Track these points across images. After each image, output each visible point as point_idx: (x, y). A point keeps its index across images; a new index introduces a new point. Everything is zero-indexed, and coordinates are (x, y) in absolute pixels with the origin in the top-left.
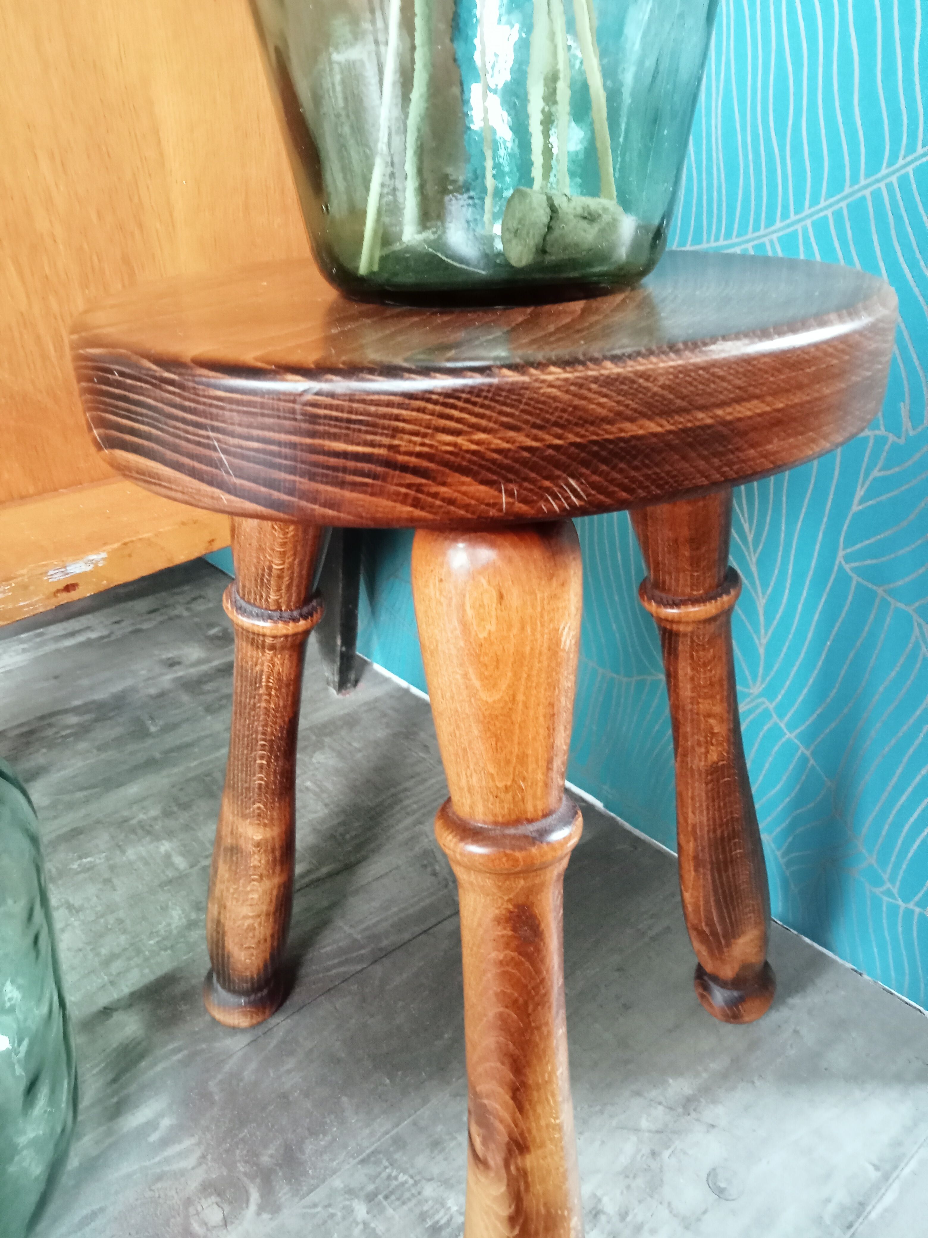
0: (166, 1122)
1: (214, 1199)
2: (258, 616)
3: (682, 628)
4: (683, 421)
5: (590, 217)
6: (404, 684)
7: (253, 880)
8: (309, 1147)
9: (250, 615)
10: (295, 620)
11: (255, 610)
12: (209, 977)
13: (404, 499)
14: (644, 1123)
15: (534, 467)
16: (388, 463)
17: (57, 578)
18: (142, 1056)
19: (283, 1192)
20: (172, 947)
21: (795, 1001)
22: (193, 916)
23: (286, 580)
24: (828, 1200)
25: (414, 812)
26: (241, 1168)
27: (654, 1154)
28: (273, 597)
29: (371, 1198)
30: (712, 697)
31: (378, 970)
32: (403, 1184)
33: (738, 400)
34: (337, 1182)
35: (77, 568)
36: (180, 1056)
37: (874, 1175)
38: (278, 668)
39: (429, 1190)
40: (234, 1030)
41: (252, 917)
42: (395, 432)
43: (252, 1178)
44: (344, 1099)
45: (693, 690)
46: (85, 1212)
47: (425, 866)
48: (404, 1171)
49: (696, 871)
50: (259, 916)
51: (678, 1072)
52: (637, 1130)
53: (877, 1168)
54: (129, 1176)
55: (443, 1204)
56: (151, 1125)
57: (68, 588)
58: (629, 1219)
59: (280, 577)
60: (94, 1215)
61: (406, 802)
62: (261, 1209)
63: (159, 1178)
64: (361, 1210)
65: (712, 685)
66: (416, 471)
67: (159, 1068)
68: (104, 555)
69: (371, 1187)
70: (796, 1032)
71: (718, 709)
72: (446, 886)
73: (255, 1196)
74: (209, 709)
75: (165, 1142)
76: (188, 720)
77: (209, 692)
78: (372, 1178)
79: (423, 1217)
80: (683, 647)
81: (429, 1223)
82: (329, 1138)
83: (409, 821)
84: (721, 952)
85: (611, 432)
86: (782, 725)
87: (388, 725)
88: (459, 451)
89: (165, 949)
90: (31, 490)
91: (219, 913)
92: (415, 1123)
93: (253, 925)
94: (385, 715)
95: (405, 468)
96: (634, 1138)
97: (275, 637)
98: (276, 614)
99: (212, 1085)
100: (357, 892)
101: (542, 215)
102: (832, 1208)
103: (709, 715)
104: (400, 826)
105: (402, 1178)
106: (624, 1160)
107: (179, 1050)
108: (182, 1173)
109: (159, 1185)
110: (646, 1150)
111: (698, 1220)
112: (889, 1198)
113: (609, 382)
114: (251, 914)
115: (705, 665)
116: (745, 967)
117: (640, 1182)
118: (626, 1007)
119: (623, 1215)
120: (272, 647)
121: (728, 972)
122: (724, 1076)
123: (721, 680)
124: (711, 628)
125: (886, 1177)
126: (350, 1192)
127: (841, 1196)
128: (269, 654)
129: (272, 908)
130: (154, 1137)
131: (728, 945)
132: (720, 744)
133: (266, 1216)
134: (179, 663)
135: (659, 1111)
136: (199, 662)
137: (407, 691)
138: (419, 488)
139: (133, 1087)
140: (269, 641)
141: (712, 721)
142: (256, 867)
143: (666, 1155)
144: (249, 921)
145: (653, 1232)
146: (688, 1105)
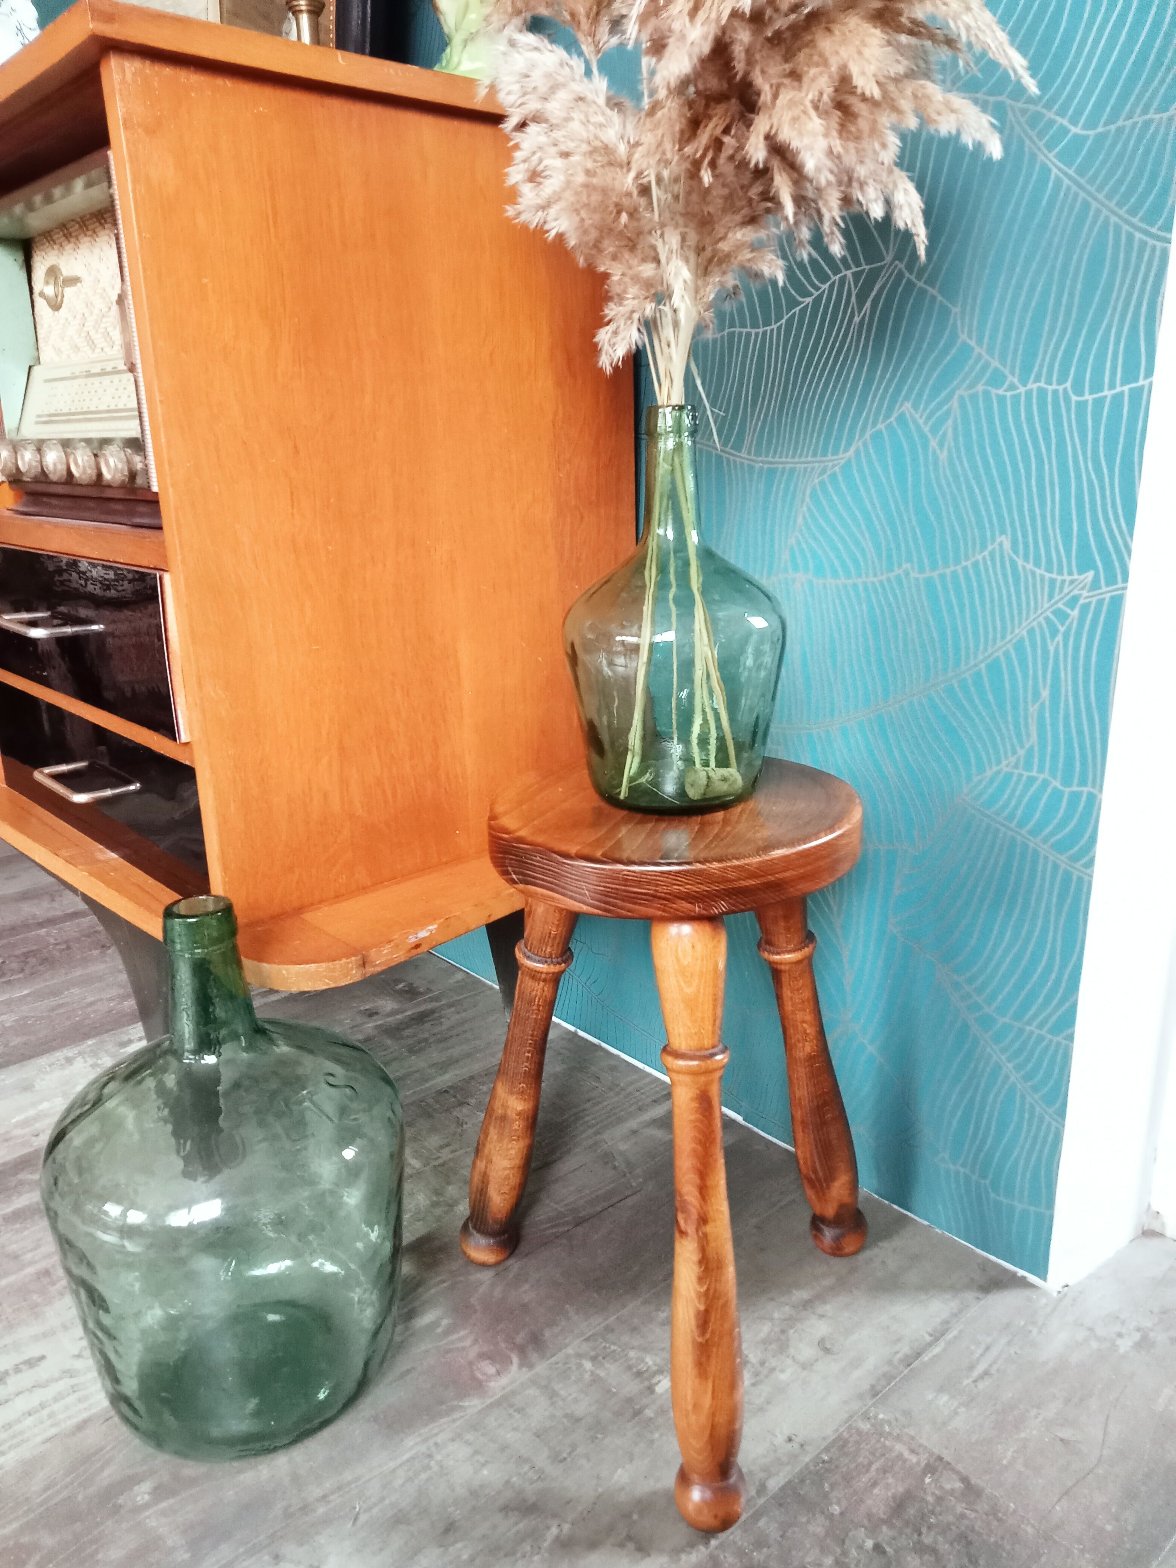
0: (445, 1322)
1: (488, 1361)
2: (539, 962)
3: (783, 967)
4: (764, 880)
5: (724, 779)
6: (572, 1028)
7: (513, 1140)
8: (547, 1333)
9: (535, 961)
10: (560, 964)
11: (537, 958)
12: (465, 1227)
13: (659, 909)
14: (776, 1315)
15: (708, 898)
16: (654, 896)
17: (412, 940)
18: (419, 1285)
19: (534, 1357)
20: (423, 1219)
21: (885, 1244)
22: (435, 1199)
23: (557, 940)
24: (897, 1352)
25: (593, 1126)
26: (503, 1345)
27: (783, 1332)
28: (549, 950)
29: (594, 1359)
30: (804, 1010)
31: (580, 1229)
32: (614, 1351)
33: (784, 871)
34: (570, 1351)
35: (423, 934)
36: (445, 1285)
37: (928, 1339)
38: (546, 993)
39: (632, 1354)
40: (484, 1265)
41: (509, 1169)
42: (657, 885)
43: (511, 1350)
44: (567, 1306)
45: (793, 1005)
46: (404, 1368)
47: (606, 1163)
48: (614, 1344)
49: (803, 1131)
50: (513, 1168)
51: (798, 1286)
52: (772, 1319)
53: (931, 1335)
54: (427, 1351)
55: (643, 1361)
56: (435, 1324)
57: (417, 946)
58: (767, 1364)
59: (555, 938)
60: (409, 1371)
61: (587, 1119)
62: (521, 1366)
63: (449, 1351)
64: (588, 1365)
65: (803, 1002)
66: (664, 899)
67: (433, 1291)
68: (435, 926)
69: (593, 1353)
70: (883, 1262)
71: (808, 1017)
72: (625, 1176)
73: (515, 1360)
74: (411, 1051)
75: (448, 1332)
76: (395, 1059)
77: (408, 1037)
78: (594, 1349)
79: (630, 1368)
80: (785, 978)
81: (635, 1370)
82: (560, 1328)
83: (590, 1132)
84: (824, 1194)
85: (736, 885)
86: (866, 1042)
87: (563, 1062)
88: (680, 892)
89: (419, 1220)
90: (369, 883)
91: (486, 1167)
92: (618, 1318)
93: (509, 1175)
94: (560, 1054)
95: (660, 898)
96: (770, 1324)
97: (547, 973)
98: (549, 960)
99: (473, 1300)
100: (557, 1180)
101: (704, 781)
102: (899, 1356)
103: (803, 1022)
104: (584, 1135)
105: (613, 1347)
106: (762, 1335)
107: (444, 1281)
108: (464, 1349)
109: (449, 1355)
110: (777, 1329)
111: (811, 1365)
112: (937, 1350)
113: (735, 867)
114: (508, 1167)
115: (798, 990)
116: (842, 1206)
117: (774, 1346)
118: (762, 1249)
119: (762, 1363)
120: (544, 980)
121: (830, 1211)
122: (832, 1288)
123: (808, 1001)
124: (800, 967)
125: (937, 1339)
126: (579, 1356)
127: (905, 1349)
128: (542, 984)
129: (522, 1163)
130: (439, 1330)
131: (828, 1188)
132: (811, 1041)
133: (524, 1369)
134: (377, 1013)
135: (787, 1309)
136: (393, 1013)
137: (575, 1034)
138: (665, 905)
139: (417, 1303)
140: (543, 976)
141: (805, 1025)
142: (516, 1130)
143: (792, 1331)
144: (507, 1172)
145: (782, 1371)
146: (806, 1305)
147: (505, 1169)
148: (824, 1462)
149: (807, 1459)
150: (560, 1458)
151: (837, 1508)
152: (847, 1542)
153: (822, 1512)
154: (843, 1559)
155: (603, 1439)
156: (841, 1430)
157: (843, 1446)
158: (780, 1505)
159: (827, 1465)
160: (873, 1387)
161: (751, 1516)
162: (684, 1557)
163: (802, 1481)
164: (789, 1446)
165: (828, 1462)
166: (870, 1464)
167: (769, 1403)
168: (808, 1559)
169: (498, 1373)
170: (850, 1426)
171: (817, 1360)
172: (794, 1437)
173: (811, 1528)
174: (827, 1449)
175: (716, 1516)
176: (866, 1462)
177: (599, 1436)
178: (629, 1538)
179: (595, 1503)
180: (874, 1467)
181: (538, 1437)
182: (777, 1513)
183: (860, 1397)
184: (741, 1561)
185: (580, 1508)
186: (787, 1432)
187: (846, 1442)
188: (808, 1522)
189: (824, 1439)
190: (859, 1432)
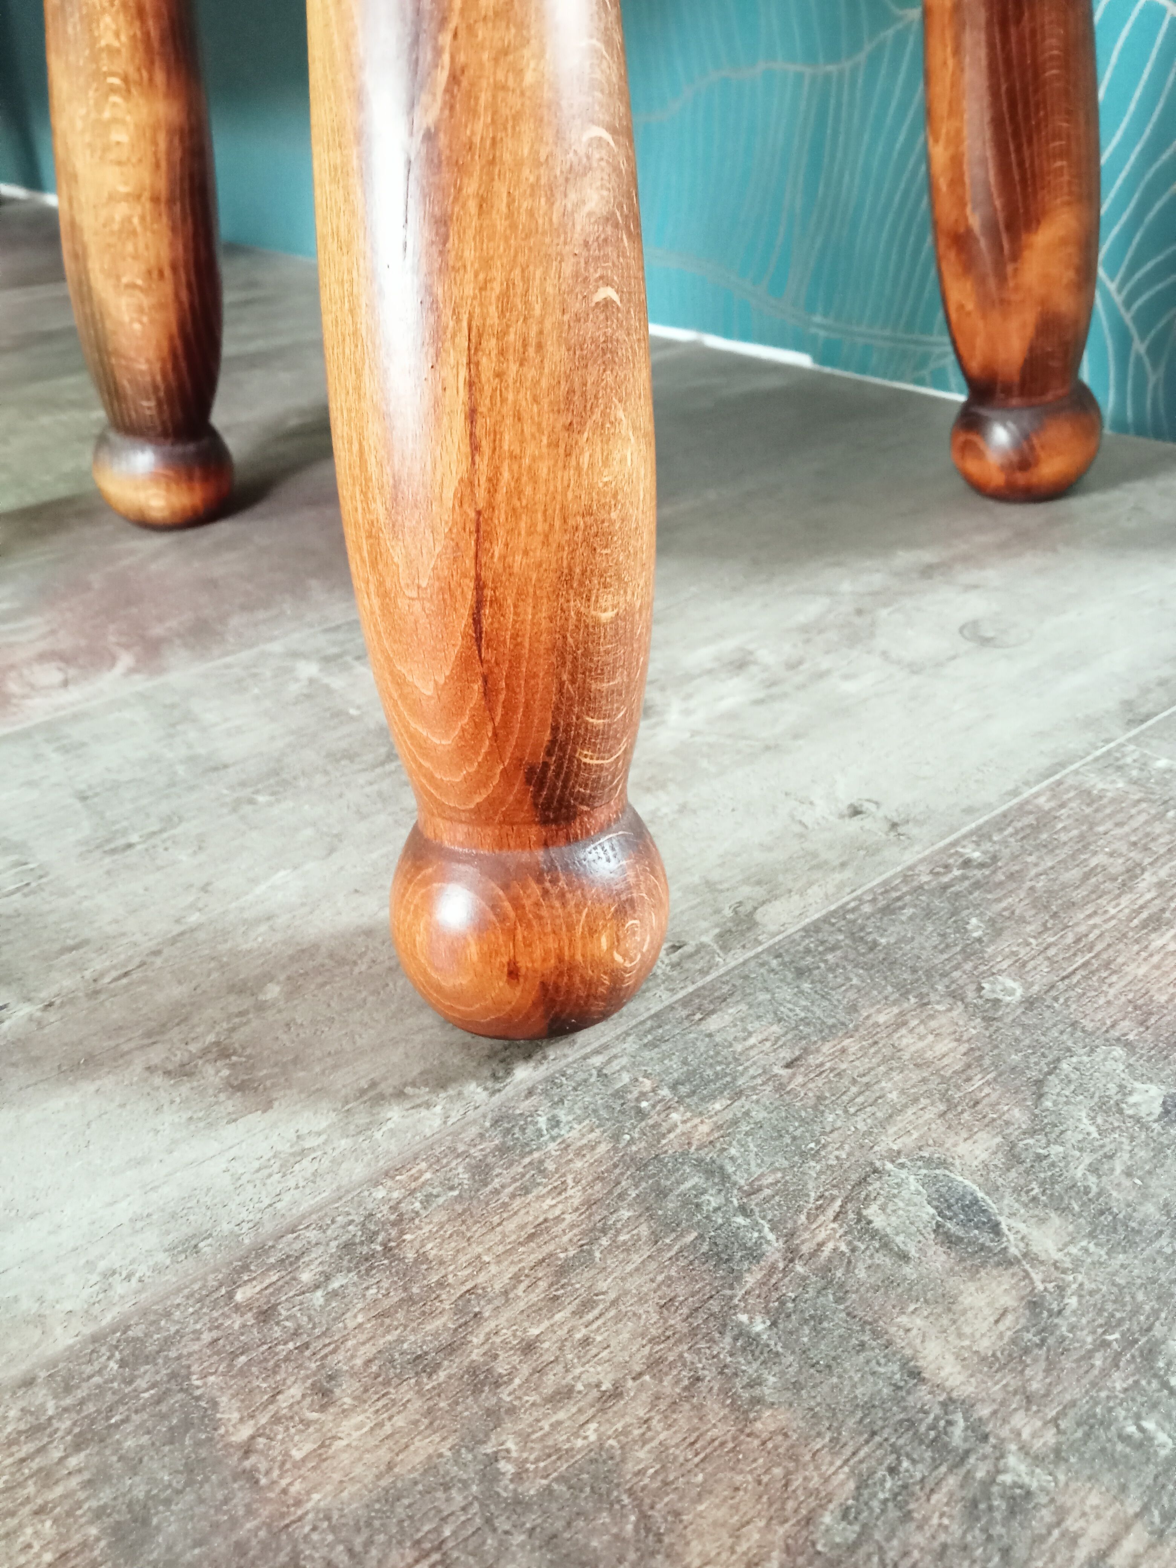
1: (54, 665)
7: (113, 89)
8: (237, 620)
14: (846, 587)
26: (112, 640)
27: (859, 612)
34: (275, 647)
41: (127, 197)
43: (127, 647)
50: (138, 197)
52: (832, 594)
62: (133, 671)
64: (308, 670)
69: (332, 651)
73: (126, 661)
78: (340, 644)
93: (128, 219)
96: (825, 601)
106: (801, 618)
108: (14, 644)
110: (845, 609)
111: (936, 666)
114: (123, 189)
116: (1044, 323)
117: (831, 636)
119: (793, 665)
126: (294, 655)
131: (1017, 254)
133: (137, 677)
135: (877, 578)
142: (112, 52)
143: (883, 613)
144: (121, 210)
145: (847, 677)
146: (927, 571)
147: (113, 198)
148: (967, 863)
149: (910, 857)
150: (121, 842)
151: (1010, 983)
152: (1053, 1085)
153: (956, 995)
154: (1035, 1144)
155: (270, 804)
156: (1027, 793)
157: (1036, 829)
158: (800, 973)
159: (978, 874)
160: (1128, 705)
161: (686, 1002)
162: (394, 1114)
163: (888, 910)
164: (853, 825)
165: (982, 865)
166: (1133, 872)
167: (796, 737)
168: (888, 1142)
169: (65, 683)
170: (1059, 783)
171: (954, 658)
172: (867, 806)
173: (908, 1042)
174: (980, 835)
175: (513, 973)
176: (1117, 866)
177: (261, 799)
178: (223, 1052)
179: (157, 953)
180: (1148, 878)
181: (83, 798)
182: (786, 993)
183: (1090, 723)
184: (616, 1137)
185: (98, 964)
186: (846, 796)
187: (1045, 820)
188: (900, 1023)
189: (969, 811)
190: (1087, 796)
